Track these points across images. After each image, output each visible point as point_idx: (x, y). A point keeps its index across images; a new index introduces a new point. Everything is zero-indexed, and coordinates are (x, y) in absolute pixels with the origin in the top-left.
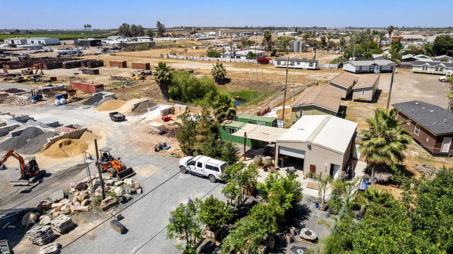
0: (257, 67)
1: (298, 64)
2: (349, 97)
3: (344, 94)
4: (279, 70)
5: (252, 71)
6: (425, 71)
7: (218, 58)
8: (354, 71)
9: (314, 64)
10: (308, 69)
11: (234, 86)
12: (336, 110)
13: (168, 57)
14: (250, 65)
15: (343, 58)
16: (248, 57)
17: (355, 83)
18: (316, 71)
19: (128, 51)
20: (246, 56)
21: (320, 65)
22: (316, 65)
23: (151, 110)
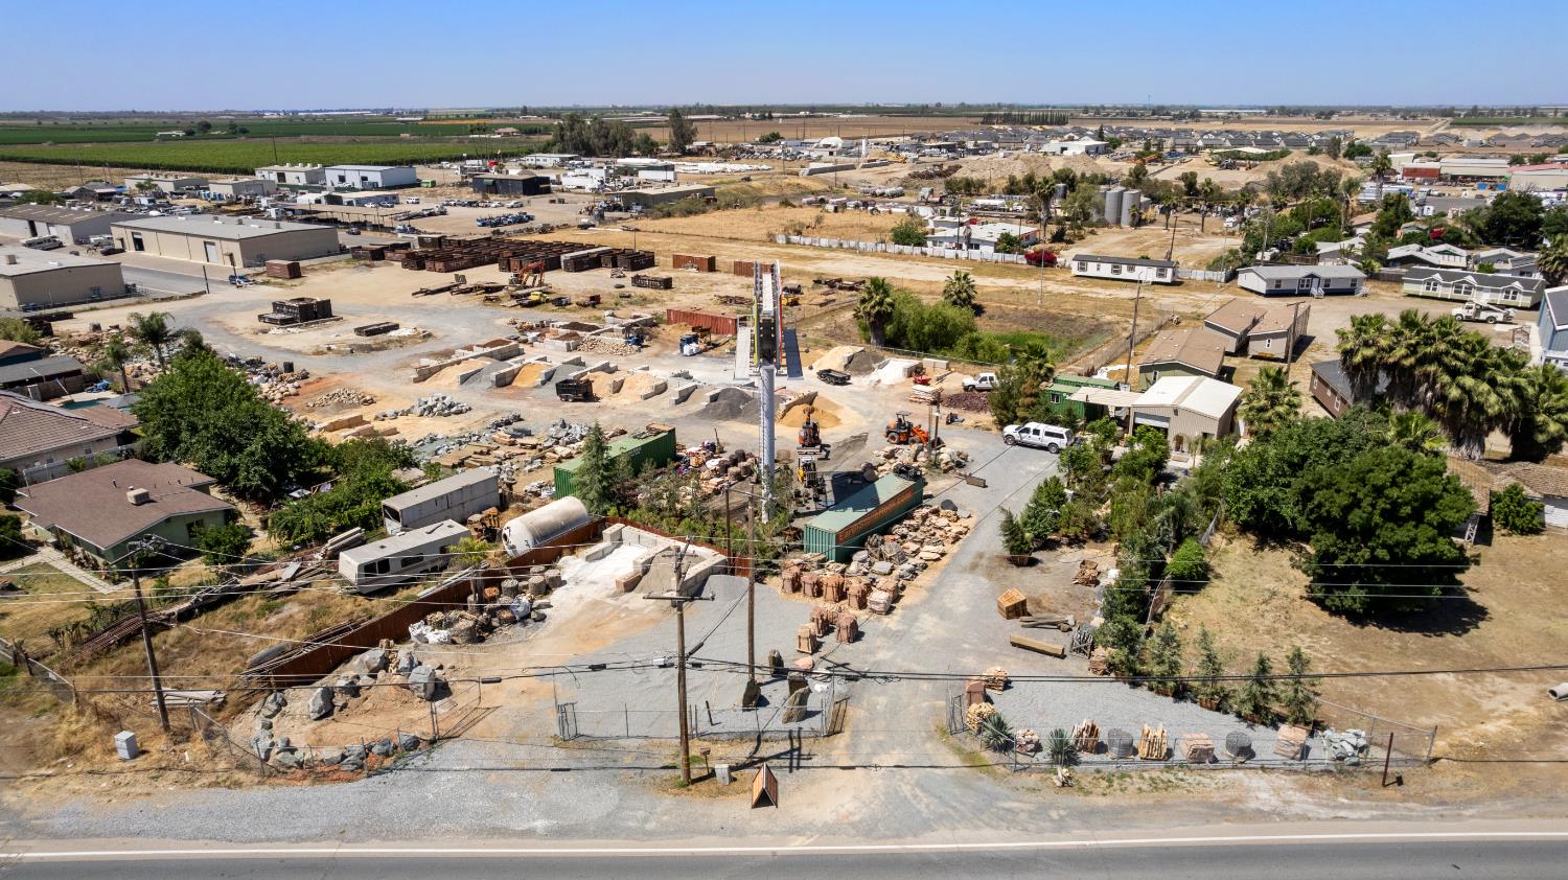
0: (1028, 274)
1: (1131, 269)
2: (1242, 350)
3: (1232, 345)
4: (1085, 285)
5: (1023, 286)
6: (1431, 293)
7: (924, 249)
8: (1264, 292)
9: (1170, 271)
10: (1154, 283)
11: (995, 323)
12: (1214, 370)
13: (788, 242)
14: (1008, 268)
15: (1241, 254)
16: (999, 247)
17: (1255, 322)
18: (1174, 289)
19: (656, 218)
20: (996, 244)
21: (1183, 274)
22: (1174, 274)
23: (880, 367)
